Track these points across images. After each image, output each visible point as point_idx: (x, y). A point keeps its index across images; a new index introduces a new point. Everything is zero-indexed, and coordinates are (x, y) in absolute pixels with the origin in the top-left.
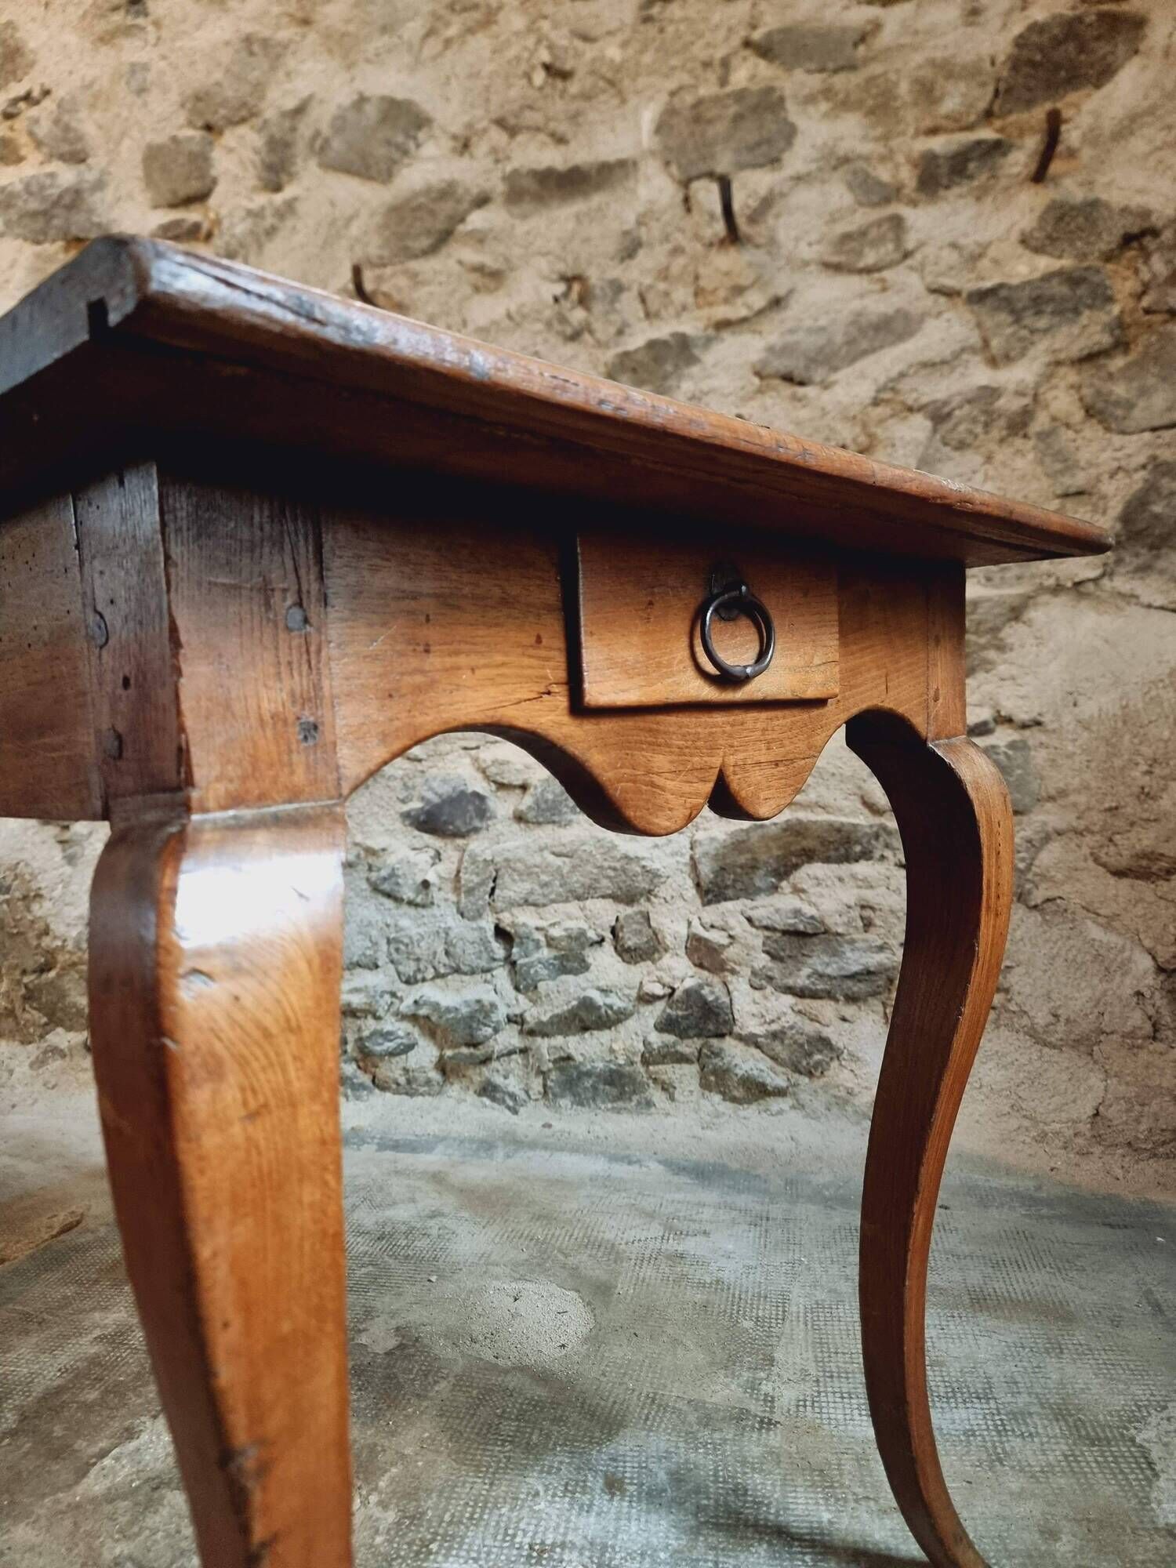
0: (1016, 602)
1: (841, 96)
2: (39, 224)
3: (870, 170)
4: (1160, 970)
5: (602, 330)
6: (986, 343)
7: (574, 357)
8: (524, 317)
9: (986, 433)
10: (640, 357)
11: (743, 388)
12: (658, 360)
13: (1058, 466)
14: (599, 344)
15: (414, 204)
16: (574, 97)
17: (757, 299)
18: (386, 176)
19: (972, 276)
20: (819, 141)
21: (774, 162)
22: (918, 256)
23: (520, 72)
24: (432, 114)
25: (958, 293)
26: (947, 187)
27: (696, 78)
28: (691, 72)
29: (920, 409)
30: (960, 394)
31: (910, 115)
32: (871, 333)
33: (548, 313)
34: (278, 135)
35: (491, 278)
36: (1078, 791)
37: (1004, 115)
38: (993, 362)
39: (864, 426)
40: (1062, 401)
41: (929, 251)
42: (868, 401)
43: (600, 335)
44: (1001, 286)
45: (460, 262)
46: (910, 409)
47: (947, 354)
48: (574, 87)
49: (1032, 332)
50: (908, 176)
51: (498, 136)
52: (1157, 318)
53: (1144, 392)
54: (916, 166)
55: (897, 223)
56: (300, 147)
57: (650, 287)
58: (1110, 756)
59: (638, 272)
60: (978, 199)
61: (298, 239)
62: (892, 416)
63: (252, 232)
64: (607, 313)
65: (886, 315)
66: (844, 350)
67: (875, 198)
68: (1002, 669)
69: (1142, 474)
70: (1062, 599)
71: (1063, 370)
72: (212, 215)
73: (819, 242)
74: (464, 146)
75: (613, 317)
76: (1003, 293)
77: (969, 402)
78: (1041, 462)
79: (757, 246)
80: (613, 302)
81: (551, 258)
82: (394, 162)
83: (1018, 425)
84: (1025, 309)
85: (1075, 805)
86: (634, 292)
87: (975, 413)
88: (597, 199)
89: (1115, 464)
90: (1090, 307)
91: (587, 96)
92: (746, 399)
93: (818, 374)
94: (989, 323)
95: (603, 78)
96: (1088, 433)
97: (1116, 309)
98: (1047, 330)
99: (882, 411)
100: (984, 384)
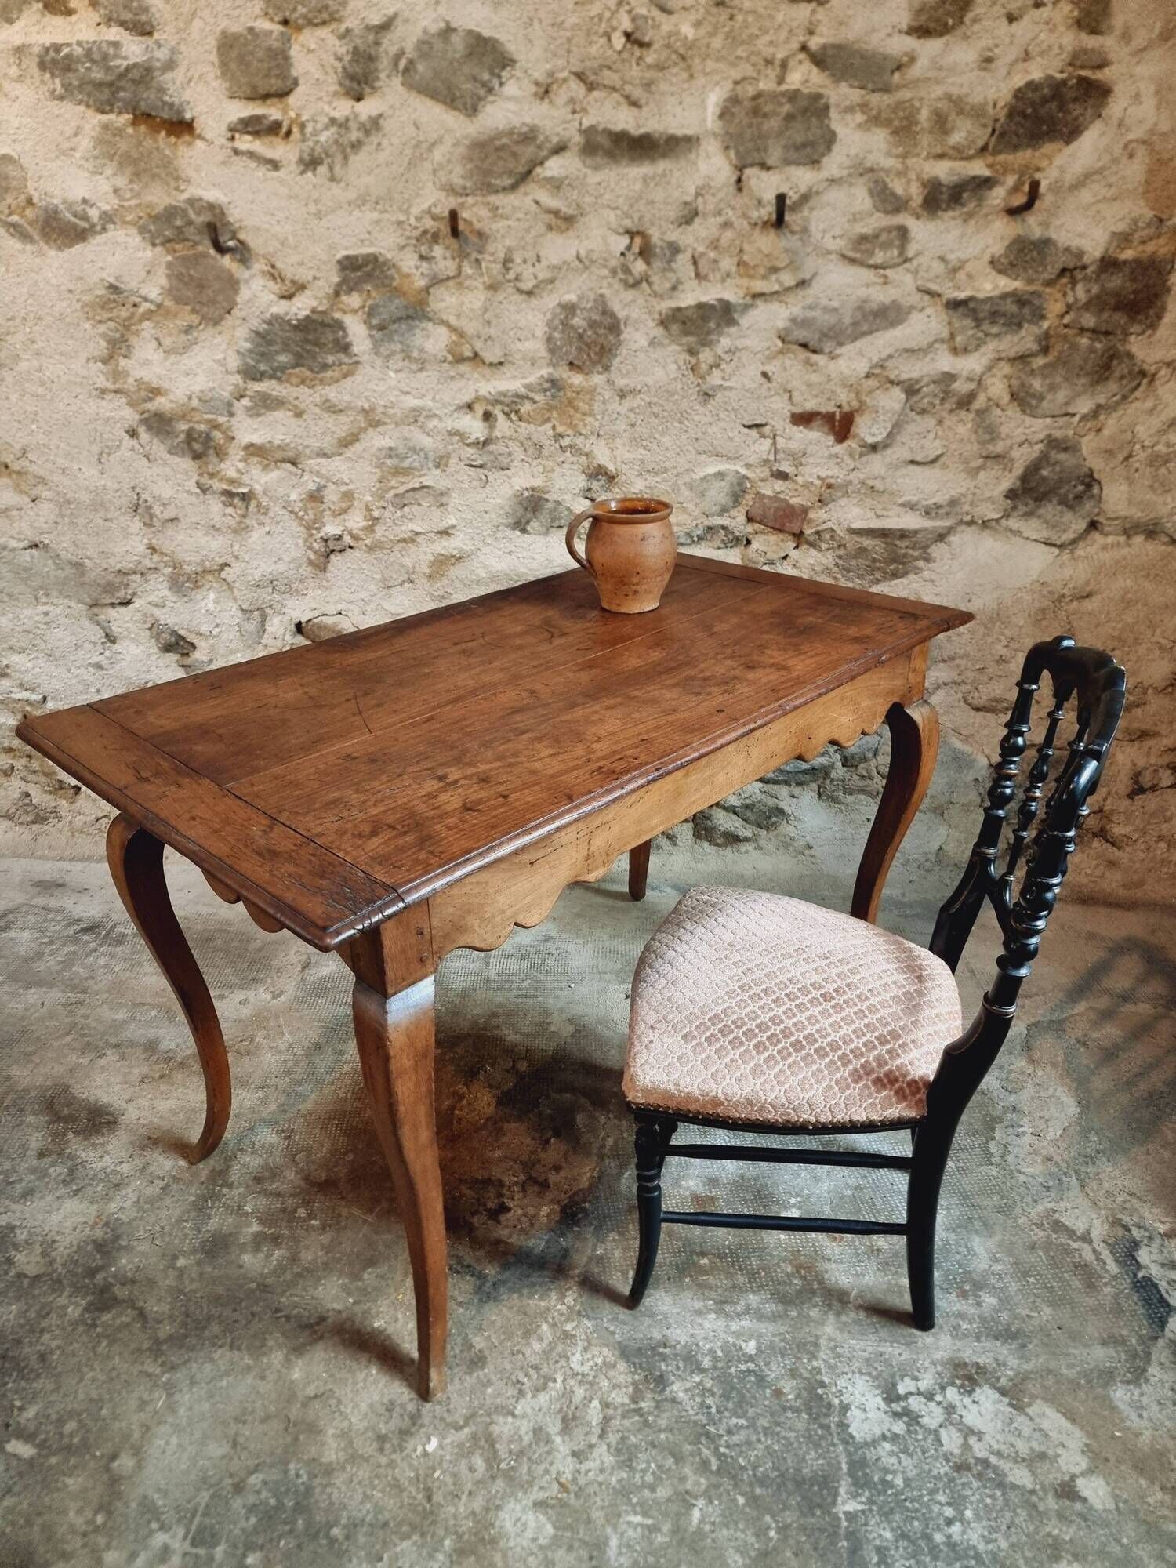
0: (943, 532)
1: (874, 112)
2: (106, 93)
3: (888, 180)
4: (990, 765)
5: (660, 283)
6: (952, 336)
7: (634, 301)
8: (592, 262)
9: (942, 404)
10: (689, 313)
11: (768, 348)
12: (705, 319)
13: (987, 437)
14: (655, 295)
15: (498, 143)
16: (649, 67)
17: (788, 279)
18: (472, 110)
19: (951, 285)
20: (853, 152)
21: (815, 163)
22: (915, 263)
23: (601, 31)
24: (516, 57)
25: (939, 295)
26: (945, 210)
27: (759, 72)
28: (754, 65)
29: (899, 383)
30: (928, 375)
31: (925, 140)
32: (871, 318)
33: (613, 263)
34: (362, 48)
35: (563, 221)
36: (961, 658)
37: (996, 152)
38: (955, 351)
39: (858, 393)
40: (997, 388)
41: (921, 259)
42: (862, 375)
43: (655, 287)
44: (971, 299)
45: (537, 202)
46: (892, 382)
47: (924, 344)
48: (650, 58)
49: (986, 335)
50: (916, 193)
51: (576, 88)
52: (1070, 332)
53: (1053, 388)
54: (924, 185)
55: (903, 232)
56: (384, 64)
57: (702, 254)
59: (694, 237)
60: (965, 221)
61: (382, 157)
62: (878, 388)
63: (336, 142)
64: (664, 270)
65: (883, 304)
66: (849, 332)
67: (890, 208)
68: (926, 573)
69: (1040, 446)
70: (973, 528)
71: (1002, 364)
72: (292, 114)
73: (841, 236)
74: (545, 92)
75: (670, 275)
76: (972, 305)
77: (934, 382)
78: (975, 432)
79: (793, 233)
80: (669, 261)
81: (619, 212)
82: (480, 99)
83: (965, 402)
84: (985, 318)
85: (958, 666)
86: (689, 255)
87: (937, 390)
88: (662, 165)
89: (1023, 438)
90: (1029, 322)
91: (660, 67)
92: (770, 358)
93: (828, 346)
94: (957, 325)
95: (676, 52)
96: (1009, 413)
97: (1046, 325)
98: (996, 335)
99: (871, 383)
100: (946, 369)
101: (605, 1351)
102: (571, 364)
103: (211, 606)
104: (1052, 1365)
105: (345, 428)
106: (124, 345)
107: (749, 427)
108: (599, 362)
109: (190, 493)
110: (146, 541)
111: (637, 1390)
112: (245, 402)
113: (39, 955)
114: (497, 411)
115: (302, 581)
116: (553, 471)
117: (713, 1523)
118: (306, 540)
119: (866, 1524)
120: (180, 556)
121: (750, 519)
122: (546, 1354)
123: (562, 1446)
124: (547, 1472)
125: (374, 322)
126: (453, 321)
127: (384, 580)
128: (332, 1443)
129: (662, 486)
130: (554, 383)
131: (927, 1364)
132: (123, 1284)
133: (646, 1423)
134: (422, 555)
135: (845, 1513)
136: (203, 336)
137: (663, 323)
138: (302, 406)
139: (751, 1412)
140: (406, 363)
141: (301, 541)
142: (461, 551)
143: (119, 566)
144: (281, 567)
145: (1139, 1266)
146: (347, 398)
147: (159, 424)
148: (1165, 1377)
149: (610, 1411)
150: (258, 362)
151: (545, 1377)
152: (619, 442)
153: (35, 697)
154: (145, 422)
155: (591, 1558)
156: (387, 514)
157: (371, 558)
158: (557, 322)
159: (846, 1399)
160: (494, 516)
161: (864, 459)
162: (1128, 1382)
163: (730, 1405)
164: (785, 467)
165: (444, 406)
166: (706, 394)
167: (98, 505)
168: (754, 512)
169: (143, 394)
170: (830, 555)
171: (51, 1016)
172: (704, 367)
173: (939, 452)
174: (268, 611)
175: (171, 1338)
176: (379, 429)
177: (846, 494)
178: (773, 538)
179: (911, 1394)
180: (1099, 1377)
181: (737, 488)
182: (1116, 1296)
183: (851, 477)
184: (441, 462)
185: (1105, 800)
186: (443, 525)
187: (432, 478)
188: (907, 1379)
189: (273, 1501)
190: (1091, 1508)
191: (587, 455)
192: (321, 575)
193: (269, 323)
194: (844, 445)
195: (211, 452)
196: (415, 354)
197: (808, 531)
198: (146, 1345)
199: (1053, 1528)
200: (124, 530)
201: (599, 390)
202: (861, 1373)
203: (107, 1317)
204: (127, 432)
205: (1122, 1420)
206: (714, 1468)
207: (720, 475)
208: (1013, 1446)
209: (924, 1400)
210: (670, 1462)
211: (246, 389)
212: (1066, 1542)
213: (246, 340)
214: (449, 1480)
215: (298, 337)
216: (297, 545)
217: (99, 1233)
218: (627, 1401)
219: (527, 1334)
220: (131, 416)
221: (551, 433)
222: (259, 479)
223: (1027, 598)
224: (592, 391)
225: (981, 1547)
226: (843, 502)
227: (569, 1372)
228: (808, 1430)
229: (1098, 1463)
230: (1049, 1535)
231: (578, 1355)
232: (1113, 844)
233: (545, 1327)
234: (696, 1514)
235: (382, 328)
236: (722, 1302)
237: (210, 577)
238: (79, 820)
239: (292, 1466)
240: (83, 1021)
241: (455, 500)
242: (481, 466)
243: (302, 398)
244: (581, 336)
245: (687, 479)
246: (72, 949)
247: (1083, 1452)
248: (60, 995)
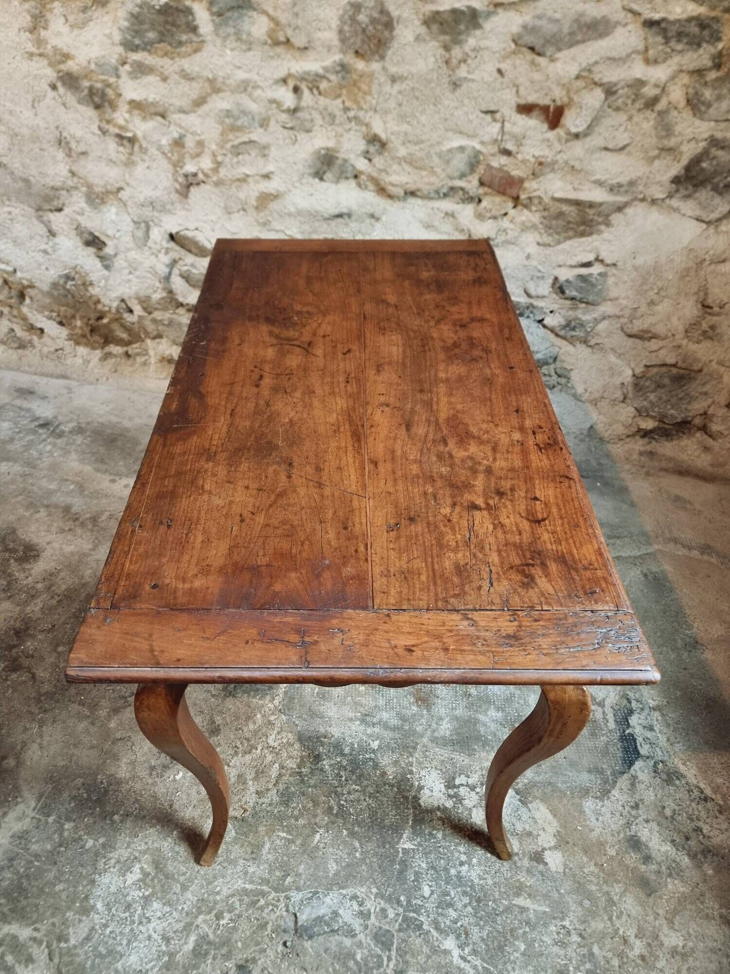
0: (621, 205)
4: (634, 375)
6: (646, 49)
9: (632, 104)
10: (446, 16)
11: (504, 49)
12: (457, 22)
19: (649, 6)
25: (640, 14)
29: (601, 85)
30: (623, 80)
32: (585, 30)
36: (624, 299)
38: (647, 61)
39: (568, 91)
40: (677, 94)
42: (573, 76)
44: (664, 19)
46: (596, 84)
47: (624, 54)
49: (673, 50)
53: (720, 98)
58: (643, 284)
62: (584, 88)
65: (595, 18)
66: (566, 39)
68: (605, 235)
69: (704, 143)
70: (644, 204)
71: (683, 75)
77: (628, 86)
78: (656, 128)
83: (651, 103)
84: (672, 37)
85: (620, 304)
87: (630, 93)
89: (692, 136)
90: (707, 43)
92: (505, 58)
93: (550, 50)
94: (650, 41)
96: (684, 115)
97: (720, 46)
98: (680, 52)
99: (580, 83)
100: (639, 76)
101: (290, 735)
102: (357, 52)
103: (114, 217)
104: (554, 780)
105: (197, 92)
106: (42, 20)
107: (486, 112)
108: (377, 52)
109: (94, 134)
110: (68, 167)
111: (302, 760)
112: (127, 67)
113: (12, 440)
114: (303, 86)
115: (172, 204)
116: (342, 135)
117: (326, 844)
118: (173, 175)
119: (413, 857)
120: (91, 180)
121: (482, 184)
122: (255, 732)
123: (252, 787)
124: (240, 800)
125: (215, 9)
126: (271, 11)
127: (226, 208)
128: (124, 767)
129: (419, 154)
130: (344, 68)
131: (477, 768)
132: (27, 657)
133: (302, 781)
134: (252, 191)
135: (403, 849)
136: (95, 15)
137: (427, 23)
138: (166, 73)
139: (365, 783)
140: (238, 44)
141: (170, 175)
142: (278, 191)
143: (52, 184)
144: (158, 193)
145: (628, 726)
146: (197, 69)
147: (70, 80)
148: (621, 798)
149: (284, 771)
150: (134, 37)
151: (251, 746)
152: (390, 117)
153: (10, 269)
154: (61, 78)
155: (252, 853)
156: (227, 160)
157: (217, 190)
158: (346, 17)
159: (422, 783)
160: (300, 167)
161: (569, 144)
162: (597, 798)
163: (354, 777)
164: (510, 146)
165: (265, 79)
166: (455, 84)
167: (35, 139)
168: (486, 179)
169: (58, 57)
170: (538, 215)
171: (13, 481)
172: (454, 61)
173: (625, 143)
174: (151, 223)
175: (47, 693)
176: (221, 95)
177: (553, 170)
178: (498, 199)
179: (462, 785)
180: (580, 792)
181: (473, 160)
182: (607, 744)
183: (558, 157)
184: (264, 123)
185: (709, 407)
186: (265, 171)
187: (257, 135)
188: (462, 776)
189: (85, 795)
190: (548, 869)
191: (367, 125)
192: (185, 201)
193: (140, 7)
194: (555, 132)
195: (106, 104)
196: (244, 37)
197: (523, 196)
198: (34, 695)
199: (522, 877)
200: (54, 157)
201: (376, 75)
202: (436, 768)
203: (14, 676)
204: (50, 85)
205: (585, 820)
206: (335, 812)
207: (462, 149)
208: (513, 825)
209: (469, 790)
210: (310, 805)
211: (127, 58)
212: (527, 887)
213: (126, 20)
214: (184, 797)
215: (161, 18)
216: (167, 177)
217: (18, 625)
218: (295, 766)
219: (248, 719)
220: (50, 74)
221: (341, 106)
222: (140, 127)
223: (678, 259)
224: (371, 75)
225: (476, 881)
226: (551, 176)
227: (266, 745)
228: (395, 798)
229: (562, 842)
230: (518, 880)
231: (273, 736)
232: (710, 436)
233: (259, 716)
234: (318, 836)
235: (220, 15)
236: (366, 715)
237: (111, 197)
238: (45, 350)
239: (99, 777)
240: (30, 487)
241: (273, 152)
242: (292, 128)
243: (166, 67)
244: (364, 30)
245: (437, 149)
246: (32, 437)
247: (554, 835)
248: (19, 468)
